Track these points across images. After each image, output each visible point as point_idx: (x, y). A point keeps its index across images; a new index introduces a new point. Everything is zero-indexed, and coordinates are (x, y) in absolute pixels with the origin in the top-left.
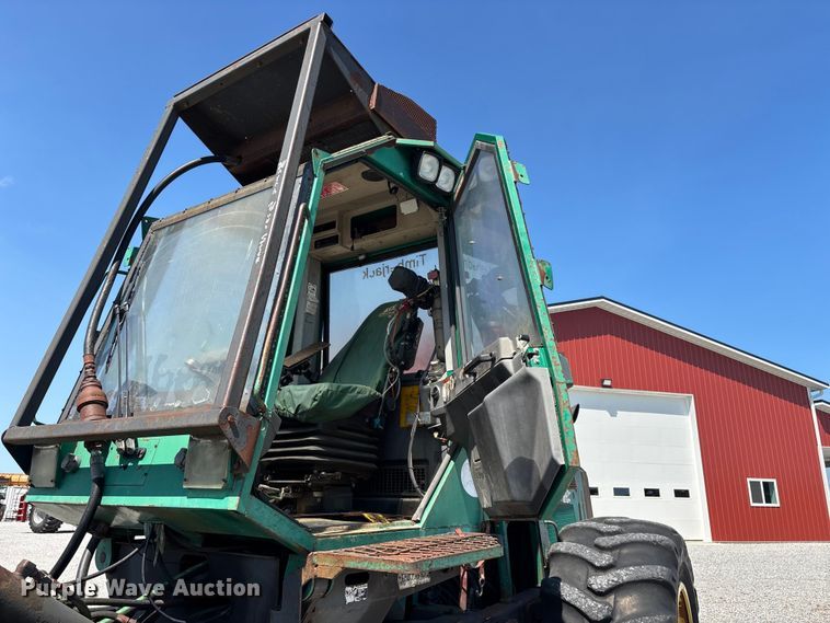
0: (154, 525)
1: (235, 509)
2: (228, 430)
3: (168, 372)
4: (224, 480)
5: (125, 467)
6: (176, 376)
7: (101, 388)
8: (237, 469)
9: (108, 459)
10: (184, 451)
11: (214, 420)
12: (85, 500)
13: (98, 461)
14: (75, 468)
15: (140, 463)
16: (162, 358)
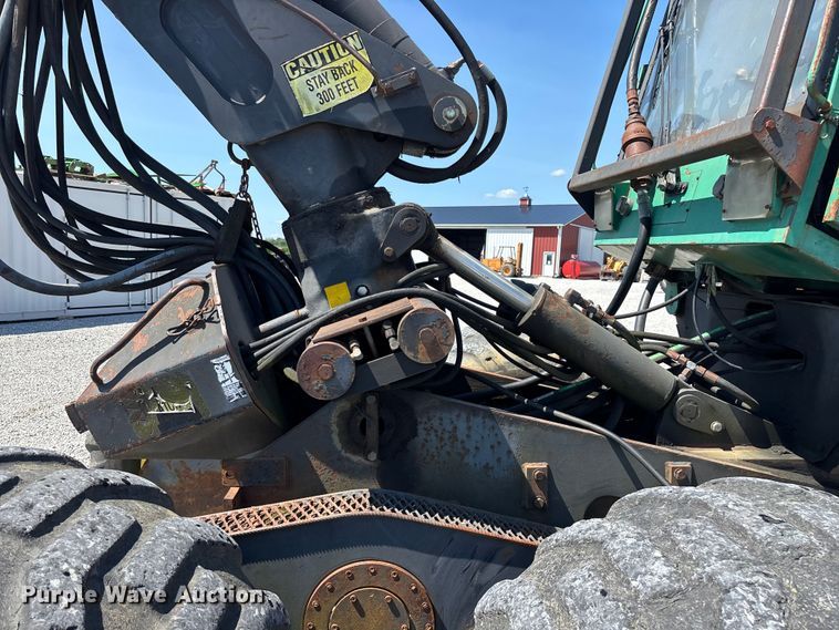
0: (704, 265)
1: (783, 241)
2: (766, 140)
3: (713, 90)
4: (767, 207)
5: (669, 205)
6: (721, 92)
7: (645, 124)
8: (786, 192)
9: (655, 199)
10: (723, 178)
11: (747, 130)
12: (634, 241)
13: (645, 202)
14: (628, 211)
15: (683, 199)
16: (708, 74)
